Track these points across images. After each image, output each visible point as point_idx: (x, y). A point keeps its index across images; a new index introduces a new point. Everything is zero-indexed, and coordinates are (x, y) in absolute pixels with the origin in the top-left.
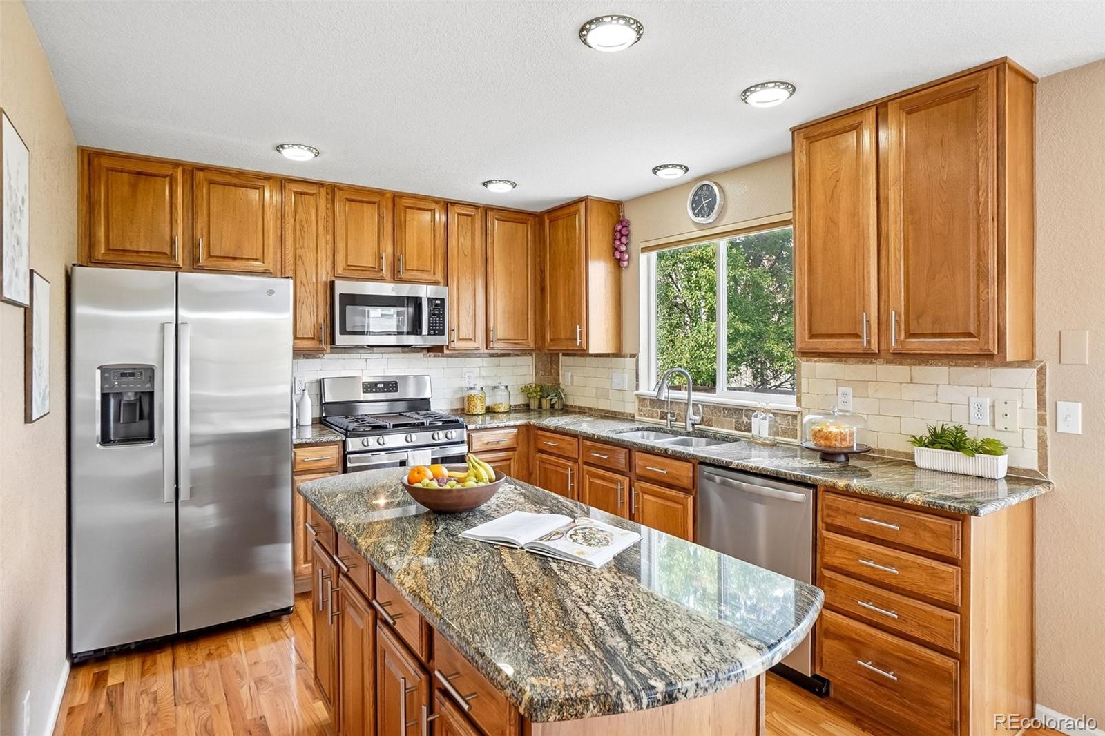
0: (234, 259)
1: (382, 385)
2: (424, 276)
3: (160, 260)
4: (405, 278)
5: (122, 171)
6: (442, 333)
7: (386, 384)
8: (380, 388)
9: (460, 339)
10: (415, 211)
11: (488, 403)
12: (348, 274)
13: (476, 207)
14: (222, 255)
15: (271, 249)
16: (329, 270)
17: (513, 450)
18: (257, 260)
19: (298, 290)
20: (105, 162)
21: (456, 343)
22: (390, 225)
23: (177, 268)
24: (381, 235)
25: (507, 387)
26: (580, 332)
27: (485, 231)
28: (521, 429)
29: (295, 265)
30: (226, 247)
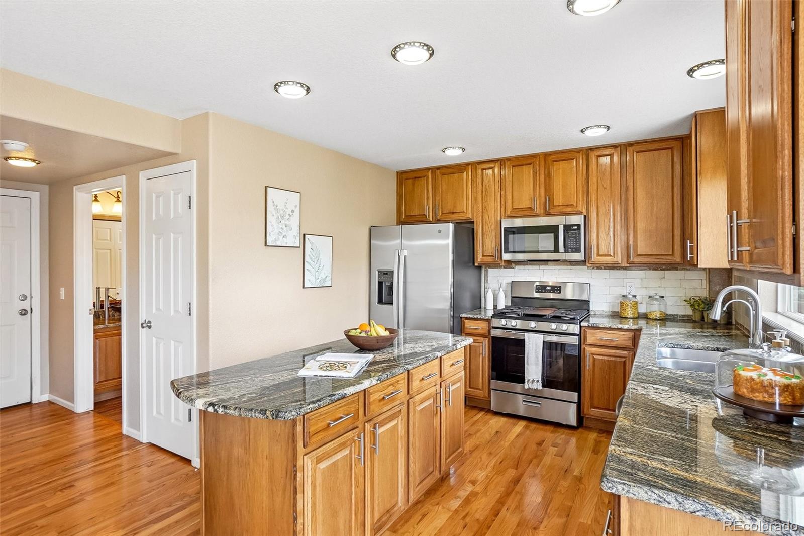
0: (453, 213)
1: (550, 288)
2: (569, 209)
3: (423, 219)
5: (410, 179)
6: (578, 250)
7: (553, 287)
8: (548, 290)
9: (598, 255)
10: (561, 162)
12: (513, 214)
13: (615, 146)
14: (448, 212)
15: (471, 206)
16: (503, 212)
17: (629, 350)
18: (463, 212)
19: (484, 227)
20: (404, 176)
21: (595, 258)
22: (542, 177)
23: (430, 222)
24: (535, 185)
25: (663, 297)
26: (692, 247)
27: (624, 164)
28: (637, 333)
29: (483, 212)
30: (448, 207)
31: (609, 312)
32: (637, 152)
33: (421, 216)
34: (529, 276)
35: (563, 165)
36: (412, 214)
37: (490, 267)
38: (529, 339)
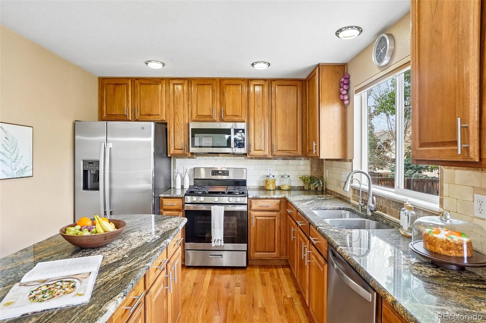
0: (150, 115)
1: (221, 172)
2: (236, 119)
3: (123, 118)
4: (226, 120)
5: (111, 84)
6: (243, 146)
7: (223, 172)
8: (220, 173)
9: (255, 150)
10: (231, 86)
11: (277, 184)
12: (198, 119)
13: (265, 80)
14: (145, 114)
15: (164, 111)
16: (190, 118)
17: (277, 211)
18: (158, 115)
19: (175, 128)
20: (107, 82)
21: (253, 152)
22: (218, 94)
23: (130, 121)
24: (214, 100)
25: (289, 176)
26: (316, 146)
27: (270, 93)
28: (282, 200)
29: (174, 116)
30: (146, 110)
31: (257, 186)
32: (278, 85)
33: (122, 116)
34: (206, 164)
35: (232, 88)
36: (113, 114)
37: (177, 158)
38: (214, 210)
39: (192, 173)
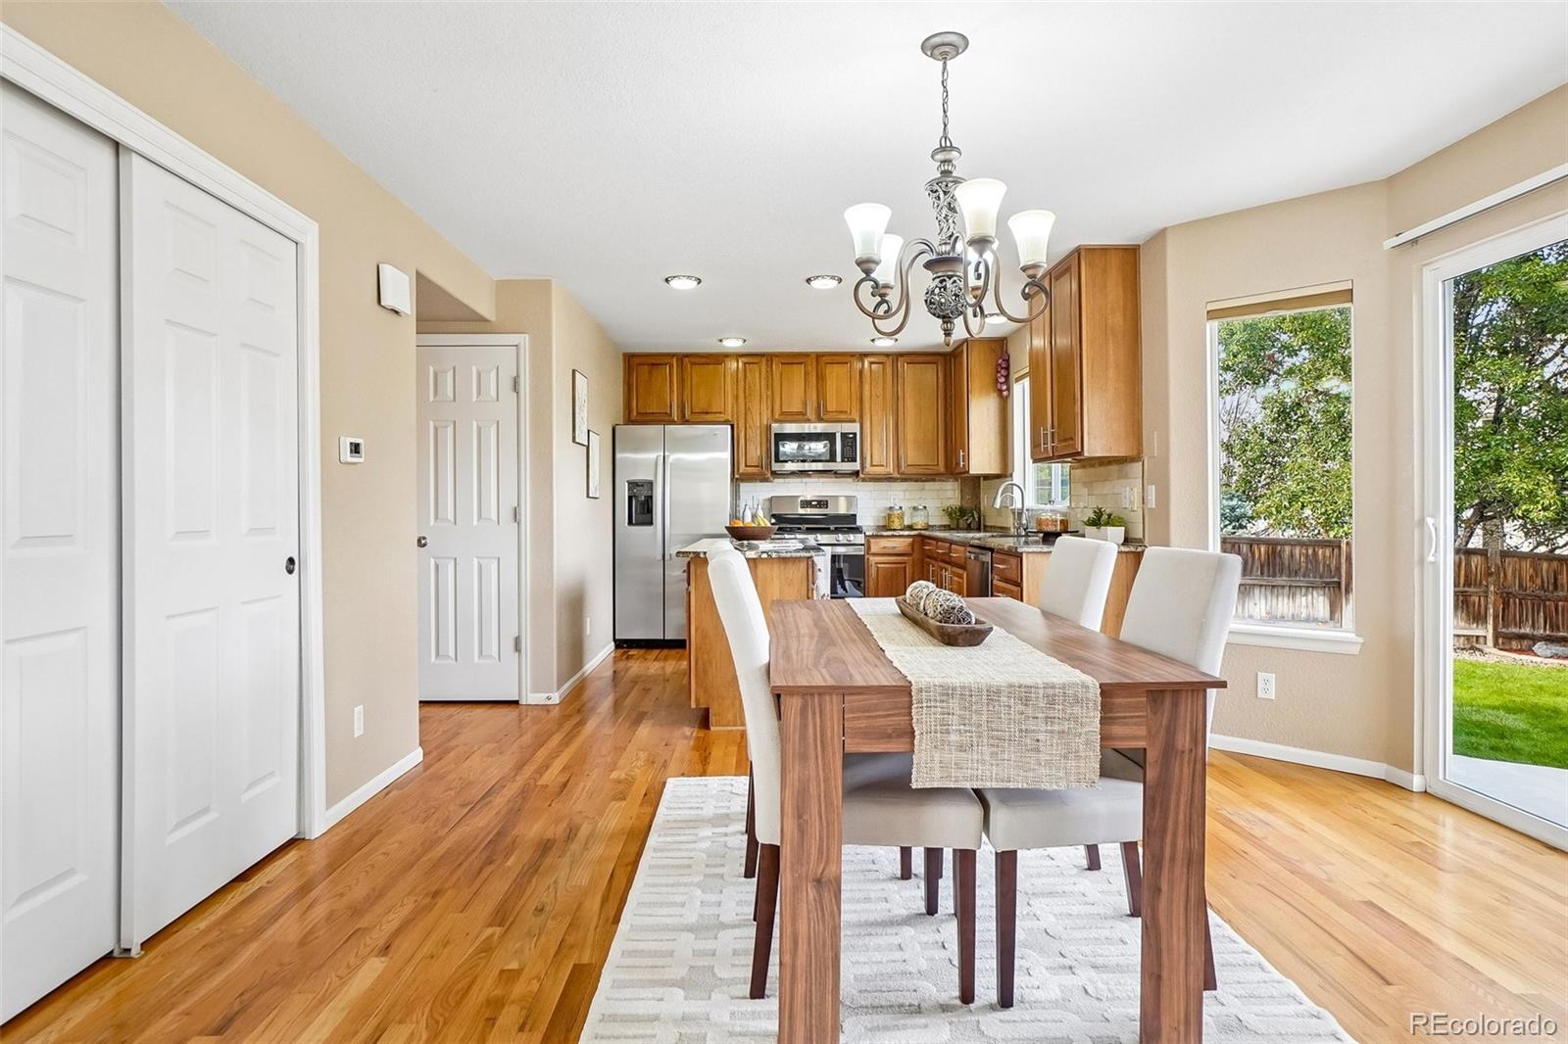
0: (707, 413)
1: (815, 503)
2: (843, 416)
3: (664, 419)
4: (825, 419)
5: (643, 365)
6: (854, 460)
7: (819, 502)
8: (814, 505)
9: (872, 465)
10: (836, 365)
11: (907, 521)
12: (781, 418)
13: (887, 356)
14: (700, 411)
15: (730, 406)
16: (771, 416)
17: (909, 555)
18: (720, 412)
19: (747, 432)
20: (637, 360)
21: (869, 469)
22: (814, 378)
23: (673, 422)
24: (807, 386)
25: (925, 509)
26: (963, 455)
27: (895, 374)
28: (917, 539)
29: (746, 414)
30: (701, 405)
31: (875, 522)
32: (908, 363)
33: (662, 416)
34: (791, 490)
35: (836, 368)
36: (647, 412)
39: (767, 505)
